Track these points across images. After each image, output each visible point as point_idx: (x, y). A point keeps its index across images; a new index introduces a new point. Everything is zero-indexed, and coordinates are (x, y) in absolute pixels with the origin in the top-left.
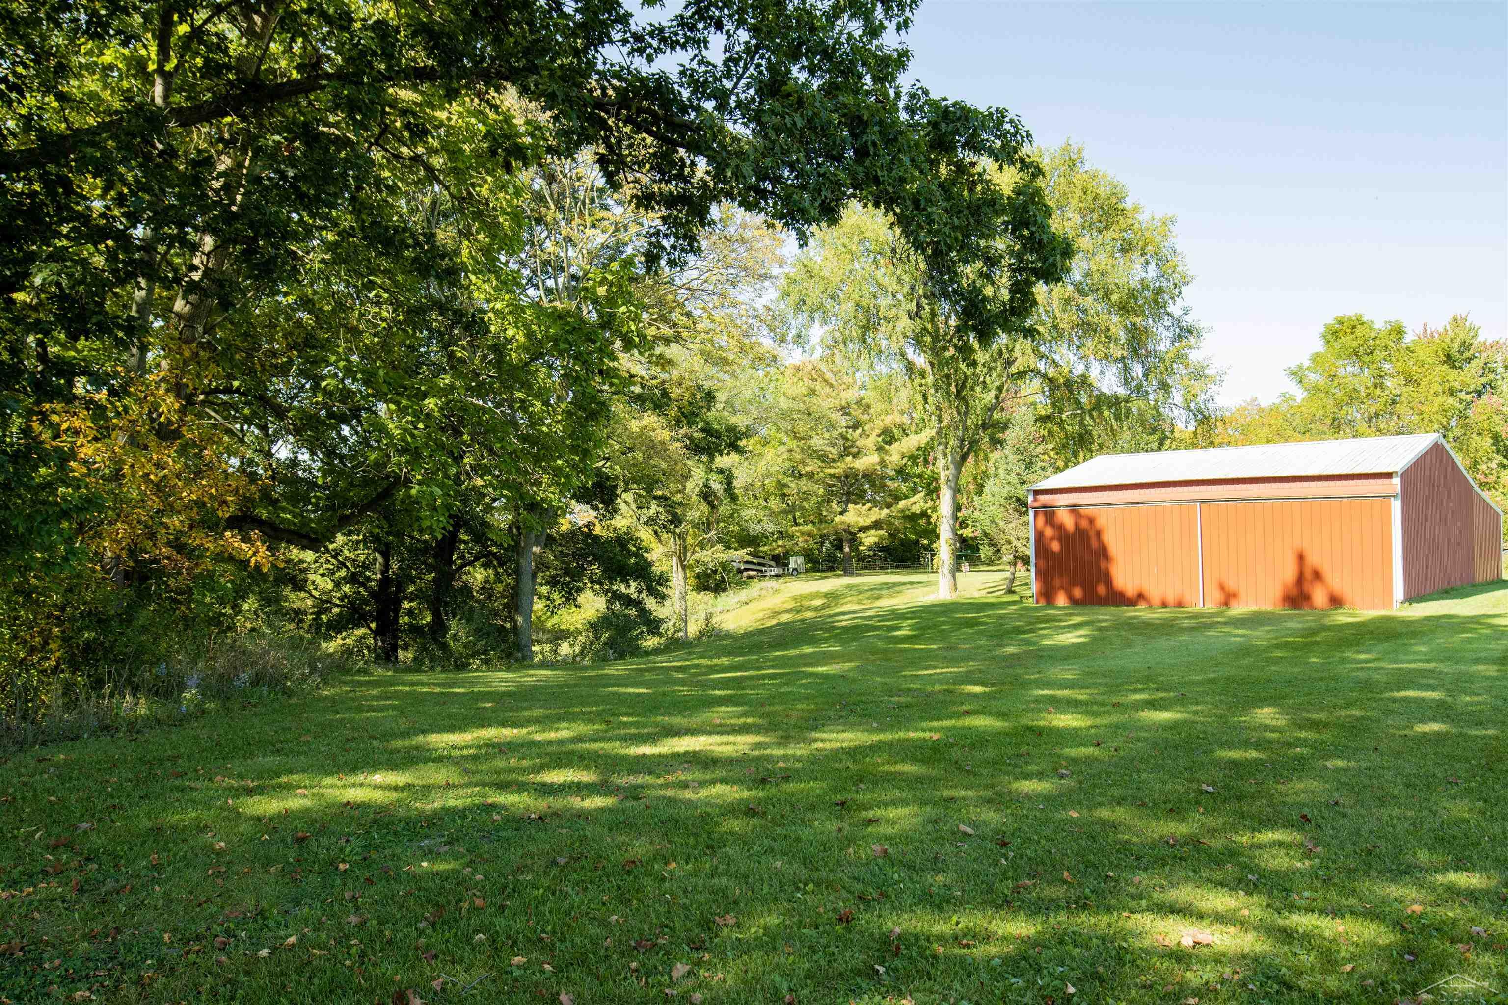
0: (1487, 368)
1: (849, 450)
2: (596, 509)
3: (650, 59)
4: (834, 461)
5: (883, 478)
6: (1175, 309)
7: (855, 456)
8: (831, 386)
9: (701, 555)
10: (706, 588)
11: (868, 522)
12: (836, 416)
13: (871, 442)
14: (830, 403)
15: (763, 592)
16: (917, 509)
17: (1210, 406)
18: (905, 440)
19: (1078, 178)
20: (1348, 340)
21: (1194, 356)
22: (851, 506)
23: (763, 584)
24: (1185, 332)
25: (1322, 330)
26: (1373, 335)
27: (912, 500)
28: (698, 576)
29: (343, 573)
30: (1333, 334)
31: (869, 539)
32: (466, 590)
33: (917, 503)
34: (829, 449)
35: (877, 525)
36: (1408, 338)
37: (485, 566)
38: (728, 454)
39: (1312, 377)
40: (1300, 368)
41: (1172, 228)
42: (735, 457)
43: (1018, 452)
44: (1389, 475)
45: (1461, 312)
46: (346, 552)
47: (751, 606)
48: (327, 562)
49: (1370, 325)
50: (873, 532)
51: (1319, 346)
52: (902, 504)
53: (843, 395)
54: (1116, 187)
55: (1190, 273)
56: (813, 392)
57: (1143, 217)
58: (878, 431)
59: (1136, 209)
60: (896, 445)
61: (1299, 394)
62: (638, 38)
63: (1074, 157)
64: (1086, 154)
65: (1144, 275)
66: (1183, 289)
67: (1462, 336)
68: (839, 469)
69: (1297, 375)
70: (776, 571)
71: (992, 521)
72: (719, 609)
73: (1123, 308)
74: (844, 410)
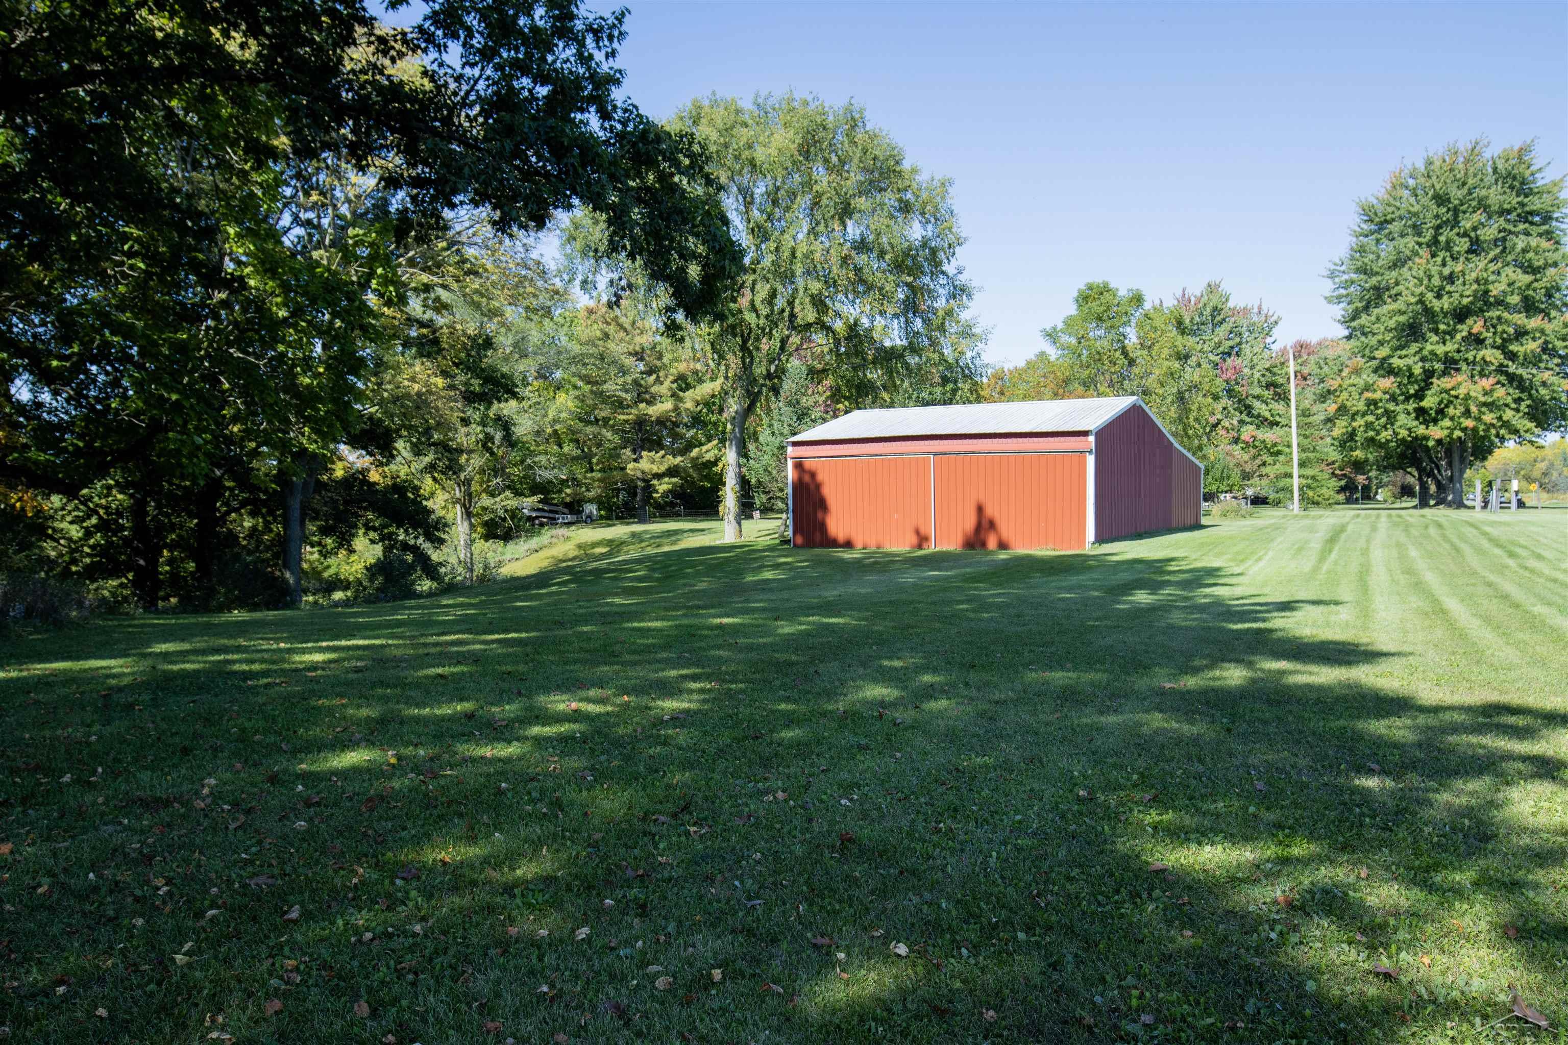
0: (1235, 331)
1: (643, 395)
2: (371, 454)
3: (393, 60)
4: (628, 406)
5: (676, 424)
6: (949, 268)
7: (650, 403)
8: (625, 330)
9: (486, 501)
10: (496, 537)
11: (663, 469)
12: (629, 361)
13: (663, 389)
14: (623, 348)
15: (554, 540)
16: (709, 456)
17: (978, 362)
18: (698, 388)
19: (860, 136)
20: (1095, 307)
21: (965, 315)
22: (644, 453)
23: (554, 532)
24: (959, 292)
25: (1076, 294)
26: (1116, 302)
27: (704, 448)
28: (486, 524)
29: (94, 520)
30: (1084, 298)
31: (663, 487)
32: (232, 537)
33: (708, 451)
34: (624, 395)
35: (672, 472)
36: (1147, 306)
37: (253, 514)
38: (507, 401)
39: (1065, 339)
40: (1054, 328)
41: (950, 190)
42: (513, 403)
43: (790, 404)
44: (1085, 433)
45: (1214, 279)
46: (96, 499)
47: (541, 554)
48: (77, 508)
49: (1113, 292)
50: (666, 479)
51: (1072, 310)
52: (695, 452)
53: (638, 339)
54: (894, 149)
55: (963, 235)
56: (606, 336)
57: (923, 178)
58: (671, 378)
59: (914, 171)
60: (689, 393)
61: (1053, 353)
62: (382, 40)
63: (857, 116)
64: (867, 114)
65: (924, 233)
66: (958, 249)
67: (1215, 301)
68: (631, 415)
69: (1051, 336)
70: (570, 518)
71: (766, 470)
72: (508, 556)
73: (898, 267)
74: (639, 355)
